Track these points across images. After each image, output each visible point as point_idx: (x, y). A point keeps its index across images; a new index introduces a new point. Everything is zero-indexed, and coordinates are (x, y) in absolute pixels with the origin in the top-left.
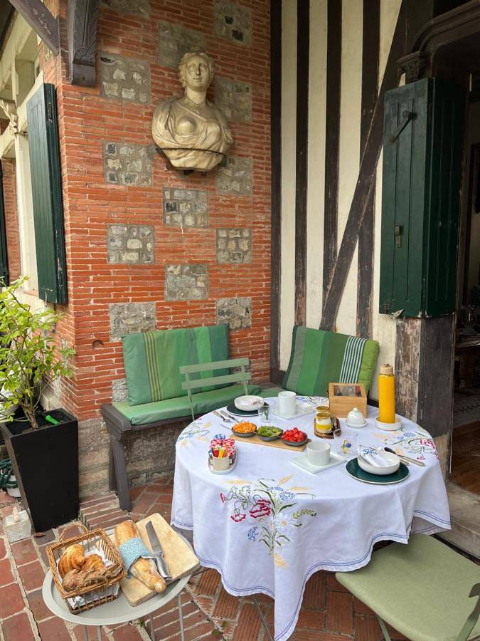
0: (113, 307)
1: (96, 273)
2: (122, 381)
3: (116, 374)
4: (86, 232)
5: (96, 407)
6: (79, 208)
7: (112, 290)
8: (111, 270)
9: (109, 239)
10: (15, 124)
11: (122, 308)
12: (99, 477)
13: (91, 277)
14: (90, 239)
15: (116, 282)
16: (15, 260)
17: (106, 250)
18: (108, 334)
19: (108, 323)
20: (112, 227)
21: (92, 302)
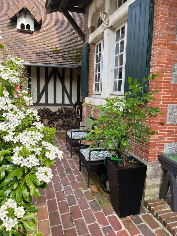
0: (170, 106)
1: (164, 88)
2: (169, 144)
3: (167, 140)
4: (163, 66)
5: (156, 156)
6: (162, 53)
7: (170, 97)
8: (172, 87)
9: (173, 71)
10: (107, 23)
11: (173, 106)
12: (155, 191)
13: (163, 90)
14: (165, 70)
15: (173, 93)
16: (91, 86)
17: (170, 76)
18: (166, 120)
19: (166, 114)
20: (175, 64)
21: (161, 103)
